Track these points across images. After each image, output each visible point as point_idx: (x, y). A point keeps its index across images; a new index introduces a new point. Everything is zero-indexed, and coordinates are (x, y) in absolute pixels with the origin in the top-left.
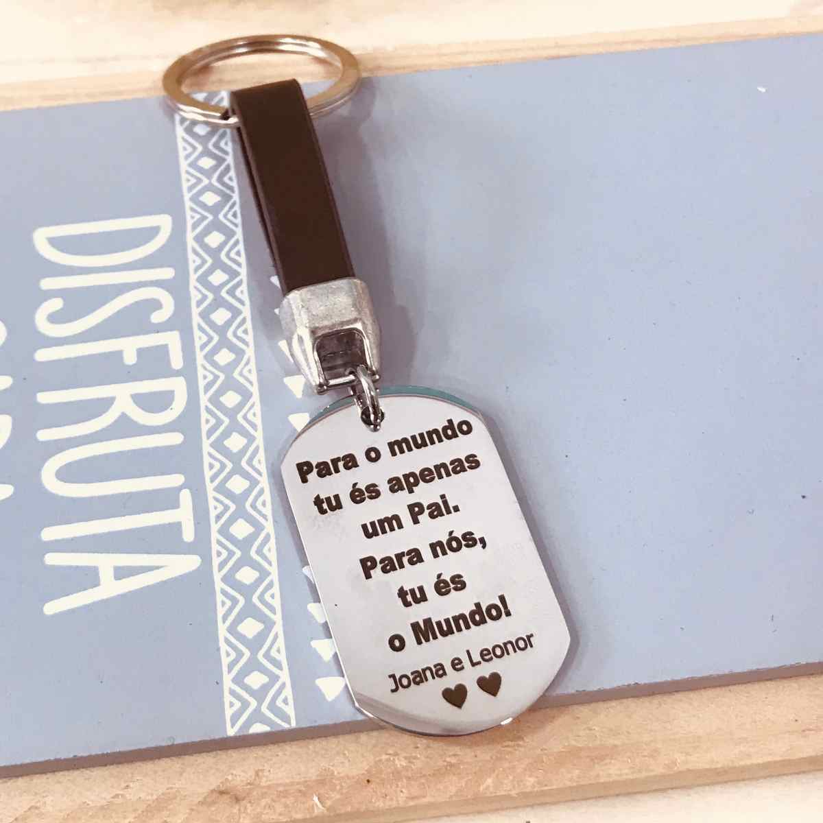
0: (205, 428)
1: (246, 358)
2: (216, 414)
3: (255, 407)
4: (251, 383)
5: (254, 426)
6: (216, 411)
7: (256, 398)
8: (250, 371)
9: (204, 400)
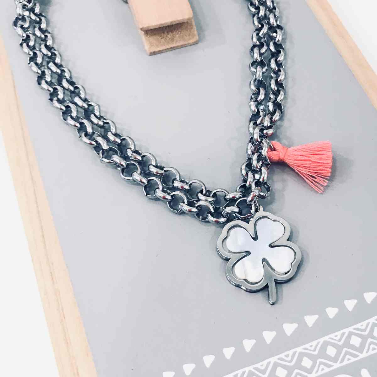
0: (353, 360)
1: (303, 351)
2: (343, 357)
3: (331, 337)
4: (318, 343)
5: (343, 334)
6: (341, 357)
7: (326, 338)
8: (311, 346)
9: (337, 365)
